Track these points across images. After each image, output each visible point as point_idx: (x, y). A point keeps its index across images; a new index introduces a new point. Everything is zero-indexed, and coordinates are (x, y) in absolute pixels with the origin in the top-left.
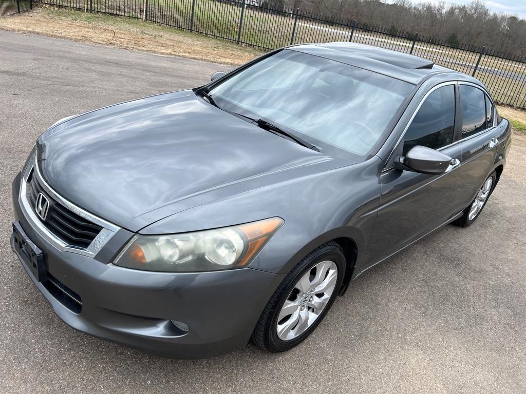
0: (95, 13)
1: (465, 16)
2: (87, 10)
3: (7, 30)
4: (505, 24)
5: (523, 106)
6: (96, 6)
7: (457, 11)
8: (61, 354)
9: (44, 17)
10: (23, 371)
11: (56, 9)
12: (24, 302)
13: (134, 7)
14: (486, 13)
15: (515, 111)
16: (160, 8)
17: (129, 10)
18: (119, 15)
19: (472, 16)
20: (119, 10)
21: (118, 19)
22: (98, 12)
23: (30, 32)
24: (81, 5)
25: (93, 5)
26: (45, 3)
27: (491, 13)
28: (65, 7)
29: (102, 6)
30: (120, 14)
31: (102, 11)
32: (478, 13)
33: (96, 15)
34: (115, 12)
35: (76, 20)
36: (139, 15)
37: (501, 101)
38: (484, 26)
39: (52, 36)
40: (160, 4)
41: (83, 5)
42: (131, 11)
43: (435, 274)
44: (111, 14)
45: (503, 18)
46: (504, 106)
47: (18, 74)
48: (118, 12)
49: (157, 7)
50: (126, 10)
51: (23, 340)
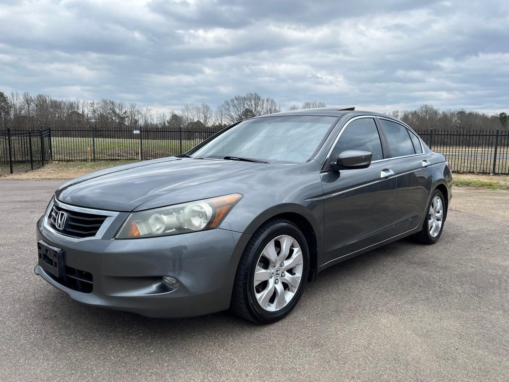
0: (98, 161)
1: (419, 119)
2: (91, 160)
3: (23, 180)
4: (456, 119)
5: (483, 171)
6: (98, 156)
7: (410, 116)
8: (77, 342)
9: (54, 170)
10: (45, 355)
11: (64, 163)
12: (44, 318)
13: (131, 152)
14: (436, 113)
15: (476, 176)
16: (152, 149)
17: (126, 155)
18: (118, 160)
19: (425, 118)
20: (118, 156)
21: (118, 162)
22: (100, 160)
23: (43, 179)
24: (85, 157)
25: (96, 155)
26: (55, 160)
27: (441, 112)
28: (72, 161)
29: (103, 155)
30: (119, 158)
31: (103, 159)
32: (429, 114)
33: (99, 162)
34: (115, 158)
35: (81, 168)
36: (135, 157)
37: (462, 170)
38: (438, 124)
39: (61, 179)
40: (152, 146)
41: (88, 157)
42: (128, 155)
43: (404, 272)
44: (112, 160)
45: (452, 114)
46: (466, 174)
47: (34, 201)
48: (117, 158)
49: (150, 149)
50: (124, 155)
51: (45, 338)
